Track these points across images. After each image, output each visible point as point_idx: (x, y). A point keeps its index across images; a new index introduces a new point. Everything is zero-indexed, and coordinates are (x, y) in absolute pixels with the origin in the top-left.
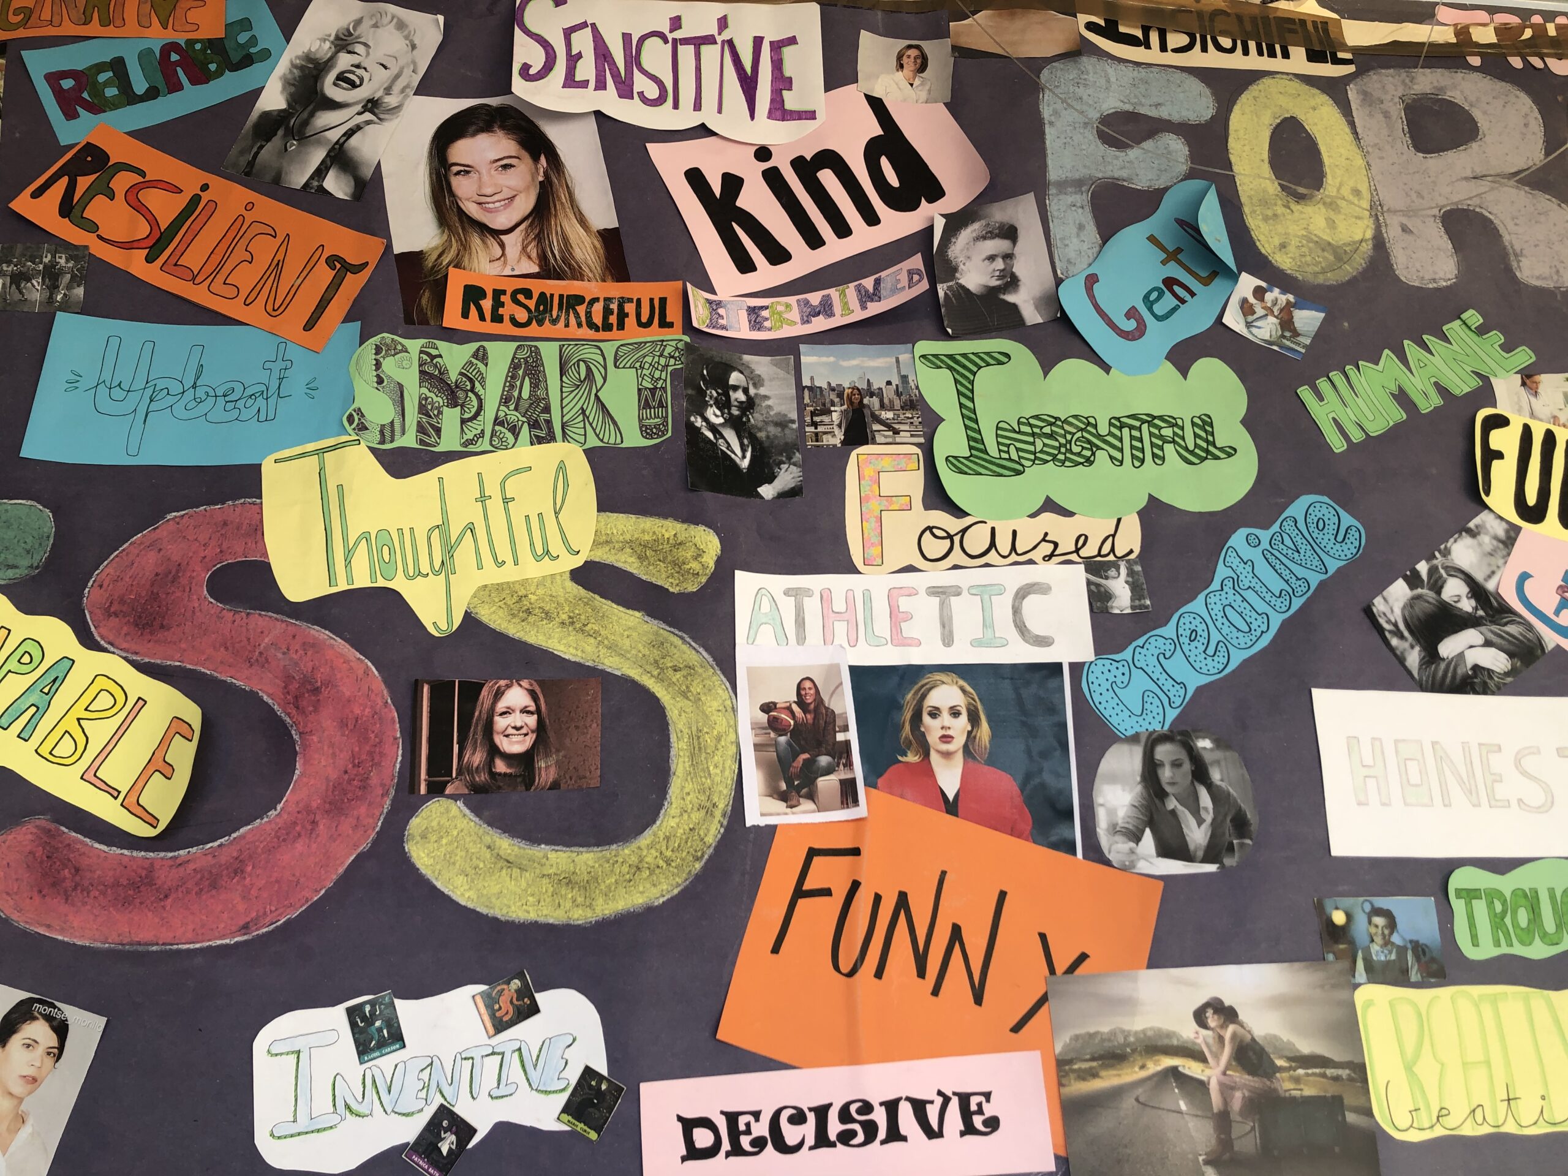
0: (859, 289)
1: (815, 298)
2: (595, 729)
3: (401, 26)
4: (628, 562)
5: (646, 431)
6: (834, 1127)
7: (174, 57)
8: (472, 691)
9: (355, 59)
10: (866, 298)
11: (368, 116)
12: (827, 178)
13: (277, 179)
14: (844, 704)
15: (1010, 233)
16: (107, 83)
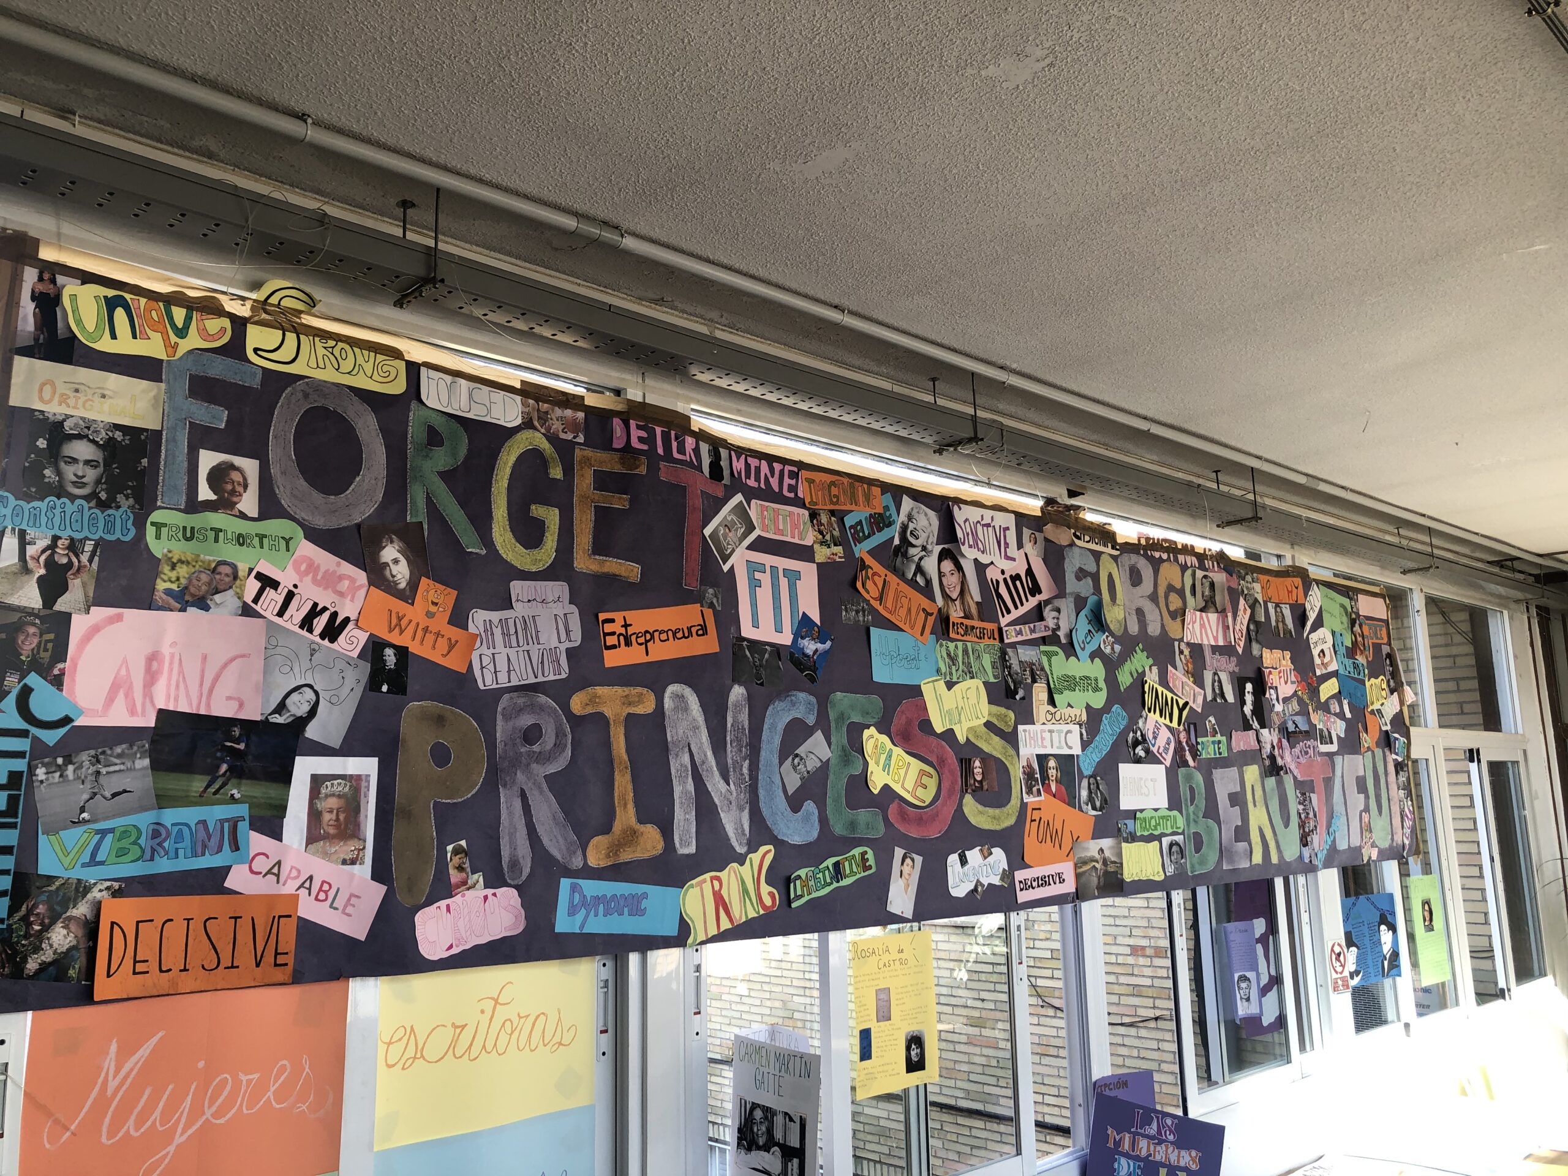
0: (1029, 627)
1: (1018, 628)
3: (926, 515)
4: (995, 722)
6: (1036, 883)
7: (872, 520)
8: (970, 760)
9: (915, 526)
10: (1033, 631)
11: (924, 553)
12: (1018, 583)
13: (903, 575)
15: (1058, 610)
16: (860, 531)
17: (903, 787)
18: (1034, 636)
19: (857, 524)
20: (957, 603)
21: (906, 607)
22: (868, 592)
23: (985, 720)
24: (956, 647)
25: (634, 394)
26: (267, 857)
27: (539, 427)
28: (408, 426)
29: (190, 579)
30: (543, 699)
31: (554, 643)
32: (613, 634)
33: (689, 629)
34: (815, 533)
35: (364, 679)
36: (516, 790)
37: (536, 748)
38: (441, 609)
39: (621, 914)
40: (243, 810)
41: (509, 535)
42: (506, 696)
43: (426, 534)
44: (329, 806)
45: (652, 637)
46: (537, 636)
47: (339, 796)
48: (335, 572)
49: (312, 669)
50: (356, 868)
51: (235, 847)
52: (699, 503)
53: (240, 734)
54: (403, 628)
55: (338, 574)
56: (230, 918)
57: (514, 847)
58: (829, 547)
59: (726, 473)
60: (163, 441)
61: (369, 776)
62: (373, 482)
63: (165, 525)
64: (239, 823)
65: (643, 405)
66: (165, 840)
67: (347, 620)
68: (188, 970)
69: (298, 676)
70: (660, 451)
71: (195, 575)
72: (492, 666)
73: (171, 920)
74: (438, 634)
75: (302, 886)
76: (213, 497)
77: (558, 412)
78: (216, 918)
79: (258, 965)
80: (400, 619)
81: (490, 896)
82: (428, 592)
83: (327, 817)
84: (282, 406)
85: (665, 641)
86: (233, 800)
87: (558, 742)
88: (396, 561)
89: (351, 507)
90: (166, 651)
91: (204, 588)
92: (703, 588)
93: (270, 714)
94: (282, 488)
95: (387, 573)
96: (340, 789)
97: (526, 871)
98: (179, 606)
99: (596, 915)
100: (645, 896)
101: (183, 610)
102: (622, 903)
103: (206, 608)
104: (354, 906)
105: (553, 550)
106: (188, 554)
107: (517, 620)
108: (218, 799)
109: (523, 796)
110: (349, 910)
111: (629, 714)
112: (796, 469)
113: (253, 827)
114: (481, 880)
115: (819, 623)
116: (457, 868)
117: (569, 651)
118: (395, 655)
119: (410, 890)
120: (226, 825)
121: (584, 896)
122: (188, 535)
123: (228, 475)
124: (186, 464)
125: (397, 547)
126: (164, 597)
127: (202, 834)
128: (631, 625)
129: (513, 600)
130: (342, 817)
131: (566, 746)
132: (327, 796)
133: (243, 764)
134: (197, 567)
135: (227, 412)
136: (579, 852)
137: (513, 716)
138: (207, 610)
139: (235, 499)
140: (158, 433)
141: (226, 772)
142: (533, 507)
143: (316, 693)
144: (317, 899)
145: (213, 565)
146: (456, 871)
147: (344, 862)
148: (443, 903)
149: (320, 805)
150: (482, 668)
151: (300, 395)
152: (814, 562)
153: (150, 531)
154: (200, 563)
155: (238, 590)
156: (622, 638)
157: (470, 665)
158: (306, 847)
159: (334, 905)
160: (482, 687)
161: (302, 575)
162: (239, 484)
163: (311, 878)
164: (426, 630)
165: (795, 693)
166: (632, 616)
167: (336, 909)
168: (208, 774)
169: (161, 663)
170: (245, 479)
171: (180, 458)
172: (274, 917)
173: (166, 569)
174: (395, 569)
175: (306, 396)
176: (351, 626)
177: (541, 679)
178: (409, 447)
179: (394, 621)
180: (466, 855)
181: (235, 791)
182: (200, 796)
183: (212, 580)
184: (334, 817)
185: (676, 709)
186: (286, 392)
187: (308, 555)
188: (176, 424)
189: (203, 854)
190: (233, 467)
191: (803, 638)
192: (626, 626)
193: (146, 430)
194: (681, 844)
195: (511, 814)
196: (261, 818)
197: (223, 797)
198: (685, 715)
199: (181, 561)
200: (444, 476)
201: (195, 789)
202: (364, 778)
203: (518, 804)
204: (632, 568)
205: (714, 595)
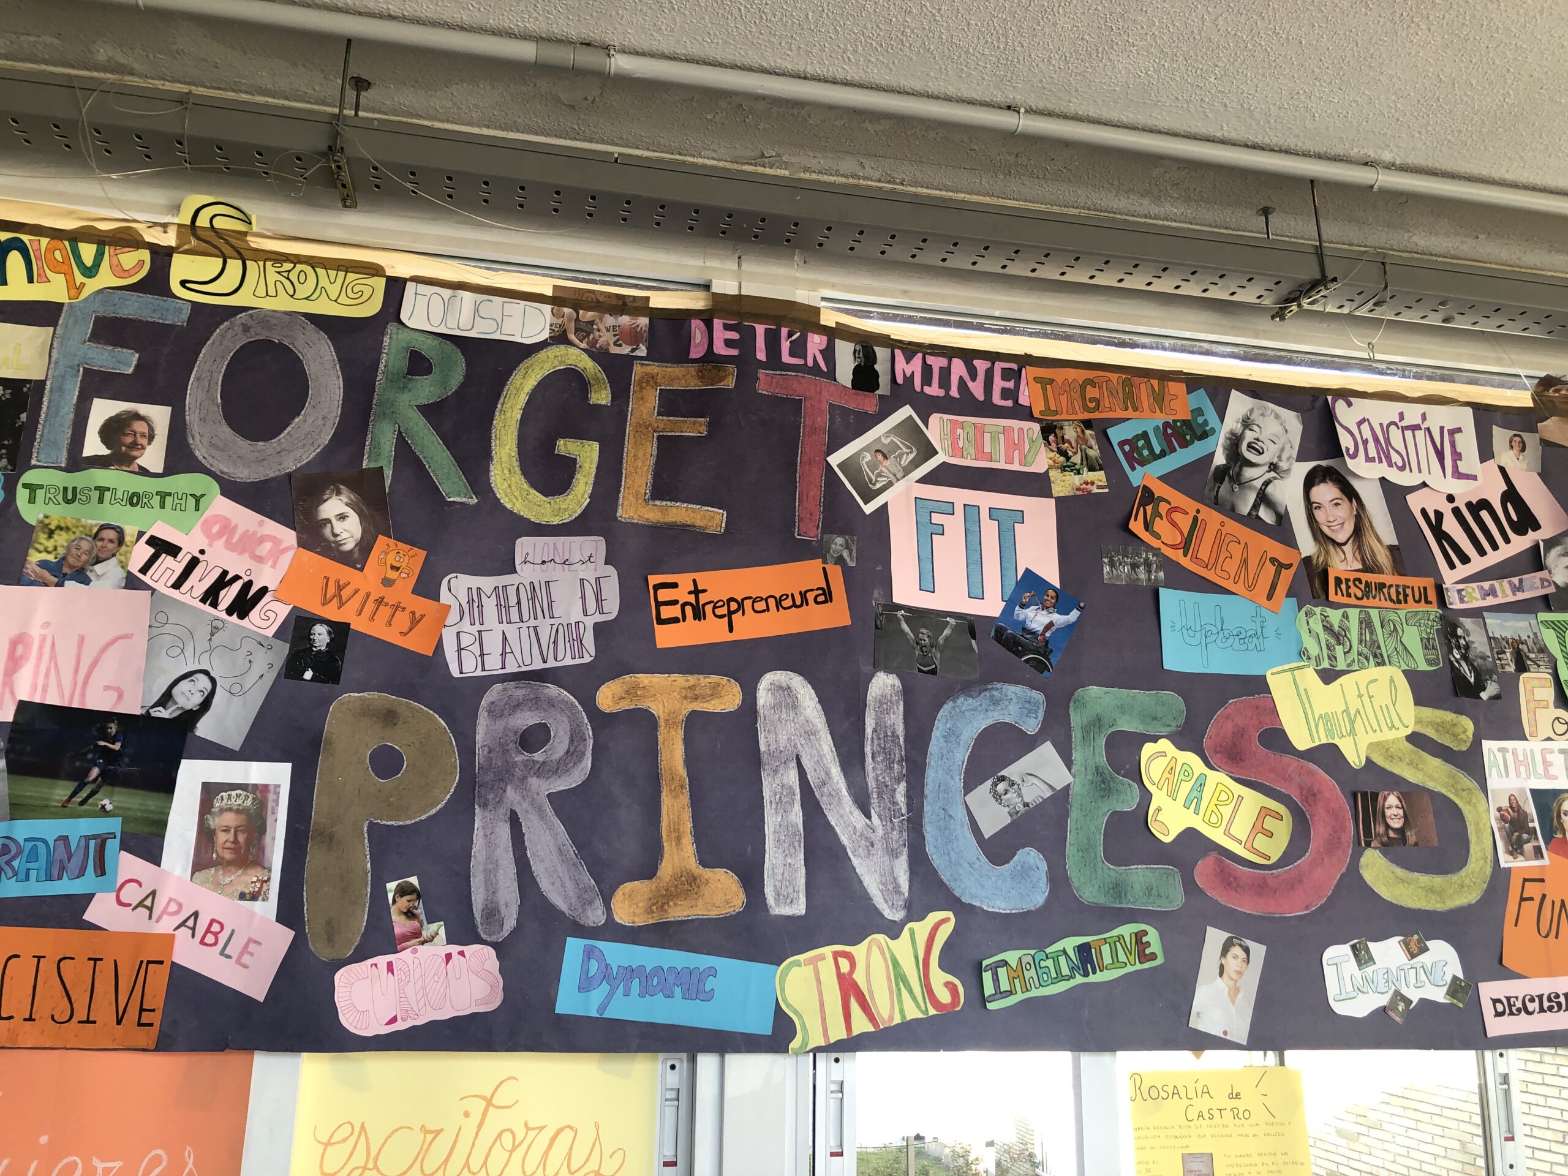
0: (1510, 583)
1: (1486, 585)
2: (1431, 818)
3: (1277, 417)
4: (1430, 733)
5: (1429, 662)
6: (1546, 1004)
7: (1169, 431)
8: (1375, 796)
9: (1256, 435)
10: (1516, 589)
11: (1273, 474)
12: (1484, 515)
13: (1233, 509)
14: (1531, 808)
16: (1143, 448)
17: (1227, 833)
18: (1521, 596)
19: (1138, 437)
20: (1348, 548)
21: (1237, 558)
22: (1158, 536)
23: (1409, 732)
24: (1345, 616)
25: (725, 286)
26: (140, 884)
27: (576, 341)
28: (380, 353)
29: (68, 548)
30: (553, 690)
31: (576, 615)
32: (674, 602)
33: (803, 595)
34: (1052, 455)
35: (279, 664)
36: (503, 812)
37: (538, 756)
38: (403, 575)
39: (670, 995)
40: (113, 825)
41: (519, 479)
42: (497, 687)
43: (388, 482)
44: (226, 824)
45: (741, 606)
46: (550, 609)
47: (238, 811)
48: (255, 533)
49: (211, 650)
50: (257, 906)
51: (101, 869)
52: (824, 421)
53: (117, 732)
54: (344, 599)
55: (259, 535)
56: (89, 959)
57: (492, 890)
58: (1078, 473)
59: (884, 380)
60: (46, 392)
61: (279, 786)
62: (320, 422)
63: (41, 487)
64: (109, 842)
65: (739, 298)
66: (14, 858)
67: (264, 591)
68: (34, 1020)
69: (190, 661)
70: (761, 355)
71: (75, 543)
72: (476, 649)
73: (18, 956)
74: (397, 607)
75: (183, 924)
76: (104, 451)
77: (609, 320)
78: (73, 959)
79: (119, 1022)
80: (340, 588)
81: (455, 956)
82: (387, 554)
83: (222, 837)
84: (213, 343)
85: (763, 611)
86: (104, 812)
87: (572, 749)
88: (342, 517)
89: (282, 454)
90: (36, 632)
91: (84, 557)
92: (826, 537)
93: (152, 707)
94: (197, 437)
95: (327, 532)
96: (239, 802)
97: (510, 924)
98: (55, 580)
99: (627, 994)
100: (712, 972)
101: (60, 584)
102: (671, 979)
103: (86, 581)
104: (252, 954)
105: (586, 496)
106: (69, 518)
107: (521, 587)
108: (85, 811)
109: (514, 821)
110: (246, 959)
111: (694, 714)
112: (1014, 366)
113: (125, 846)
114: (442, 932)
115: (1058, 586)
116: (405, 914)
117: (597, 627)
118: (329, 633)
119: (330, 940)
120: (92, 843)
121: (607, 965)
122: (70, 497)
123: (129, 426)
124: (71, 416)
125: (345, 500)
126: (38, 569)
127: (61, 853)
128: (704, 591)
129: (518, 560)
130: (241, 838)
131: (584, 754)
132: (222, 811)
133: (118, 767)
134: (78, 533)
135: (137, 355)
136: (599, 903)
137: (506, 713)
138: (88, 584)
139: (135, 453)
140: (41, 384)
141: (97, 778)
142: (561, 443)
143: (213, 681)
144: (202, 942)
145: (95, 530)
146: (403, 917)
147: (242, 896)
148: (382, 960)
149: (213, 822)
150: (460, 649)
151: (238, 329)
152: (1049, 495)
153: (22, 495)
154: (81, 529)
155: (122, 558)
156: (689, 609)
157: (440, 646)
158: (193, 874)
159: (226, 952)
160: (456, 673)
161: (212, 538)
162: (143, 435)
163: (196, 914)
164: (380, 601)
165: (999, 685)
166: (704, 579)
167: (229, 957)
168: (75, 780)
169: (28, 647)
170: (151, 429)
171: (66, 410)
172: (142, 962)
173: (42, 537)
174: (338, 526)
175: (246, 329)
176: (267, 598)
177: (551, 663)
178: (378, 378)
179: (332, 590)
180: (419, 897)
181: (106, 802)
182: (63, 806)
183: (92, 548)
184: (232, 839)
185: (777, 706)
186: (222, 327)
187: (223, 514)
188: (65, 371)
189: (60, 878)
190: (137, 417)
191: (1023, 606)
192: (696, 592)
193: (29, 381)
194: (777, 900)
195: (490, 844)
196: (134, 836)
197: (92, 808)
198: (792, 715)
199: (59, 528)
200: (429, 411)
201: (58, 798)
202: (272, 789)
203: (504, 831)
204: (713, 514)
205: (847, 547)
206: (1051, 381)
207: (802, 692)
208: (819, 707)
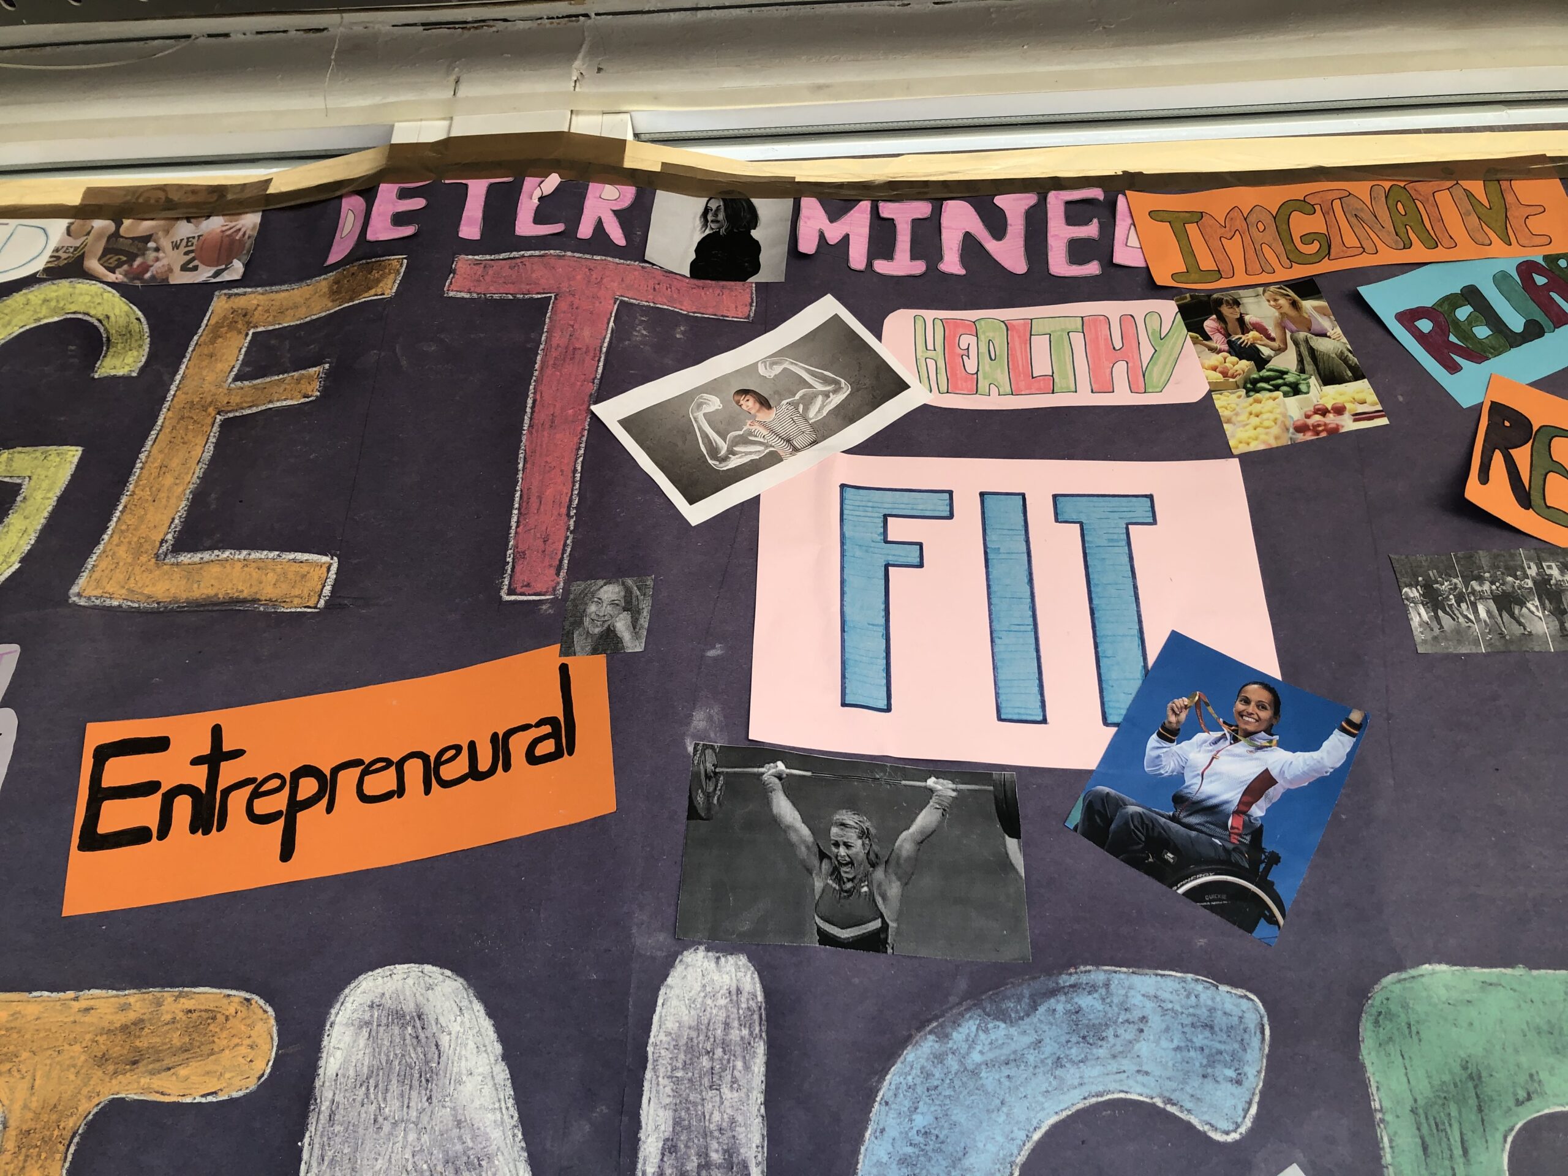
7: (1540, 280)
16: (1471, 321)
19: (1452, 301)
22: (1564, 519)
25: (421, 130)
27: (102, 271)
32: (145, 789)
33: (501, 743)
34: (1215, 359)
45: (327, 785)
52: (599, 335)
58: (1295, 390)
59: (771, 256)
65: (448, 143)
92: (577, 587)
105: (15, 558)
111: (116, 1109)
112: (1097, 193)
115: (1274, 671)
128: (238, 753)
156: (182, 805)
165: (1098, 975)
166: (245, 722)
185: (376, 1076)
191: (1170, 734)
192: (215, 758)
198: (417, 1101)
204: (305, 568)
205: (629, 605)
206: (1198, 217)
207: (455, 1028)
208: (502, 1073)
